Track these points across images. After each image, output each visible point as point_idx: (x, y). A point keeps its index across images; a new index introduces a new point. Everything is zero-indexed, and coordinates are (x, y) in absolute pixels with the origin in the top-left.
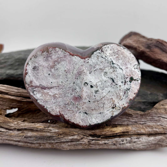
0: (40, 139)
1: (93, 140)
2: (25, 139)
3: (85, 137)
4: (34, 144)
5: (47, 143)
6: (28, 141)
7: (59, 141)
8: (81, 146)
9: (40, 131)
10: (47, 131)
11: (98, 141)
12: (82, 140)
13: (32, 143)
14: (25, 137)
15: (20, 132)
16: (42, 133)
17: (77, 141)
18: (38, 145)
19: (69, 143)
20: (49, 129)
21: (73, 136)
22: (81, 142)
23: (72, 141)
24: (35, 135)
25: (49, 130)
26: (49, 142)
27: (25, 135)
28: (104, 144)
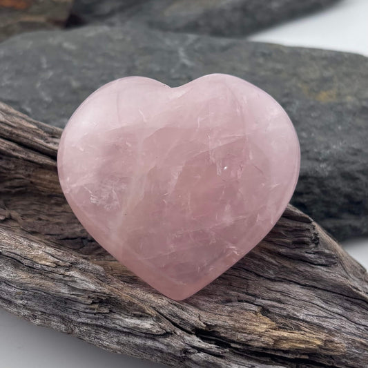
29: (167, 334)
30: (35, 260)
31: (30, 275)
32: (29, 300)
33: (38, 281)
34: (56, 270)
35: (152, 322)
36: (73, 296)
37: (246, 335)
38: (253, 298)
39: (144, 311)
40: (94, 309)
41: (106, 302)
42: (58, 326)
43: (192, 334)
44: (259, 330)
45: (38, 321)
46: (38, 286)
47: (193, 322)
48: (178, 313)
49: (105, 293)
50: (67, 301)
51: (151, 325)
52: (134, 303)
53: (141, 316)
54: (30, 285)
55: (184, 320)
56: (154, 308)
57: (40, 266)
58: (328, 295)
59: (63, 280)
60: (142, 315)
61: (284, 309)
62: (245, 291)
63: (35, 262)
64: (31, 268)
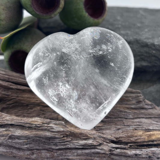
0: (33, 141)
1: (117, 148)
2: (10, 140)
3: (105, 143)
5: (44, 149)
6: (14, 145)
7: (64, 147)
8: (98, 157)
9: (35, 129)
11: (125, 151)
12: (100, 148)
15: (4, 129)
16: (37, 132)
17: (92, 148)
18: (28, 153)
19: (80, 152)
20: (49, 126)
21: (85, 139)
22: (99, 151)
23: (85, 147)
24: (27, 135)
25: (49, 128)
26: (47, 147)
27: (10, 134)
28: (135, 156)
29: (100, 144)
30: (32, 123)
31: (30, 131)
32: (31, 144)
33: (34, 133)
34: (43, 125)
35: (92, 140)
36: (53, 136)
37: (134, 138)
39: (87, 136)
40: (64, 140)
41: (69, 136)
42: (45, 155)
43: (110, 143)
44: (139, 134)
45: (35, 155)
46: (35, 135)
47: (109, 138)
48: (102, 136)
49: (68, 131)
50: (50, 139)
51: (92, 141)
52: (83, 133)
54: (31, 136)
55: (105, 138)
56: (91, 135)
57: (34, 125)
58: (157, 120)
59: (47, 129)
60: (87, 138)
61: (143, 127)
62: (123, 125)
63: (32, 124)
64: (30, 128)
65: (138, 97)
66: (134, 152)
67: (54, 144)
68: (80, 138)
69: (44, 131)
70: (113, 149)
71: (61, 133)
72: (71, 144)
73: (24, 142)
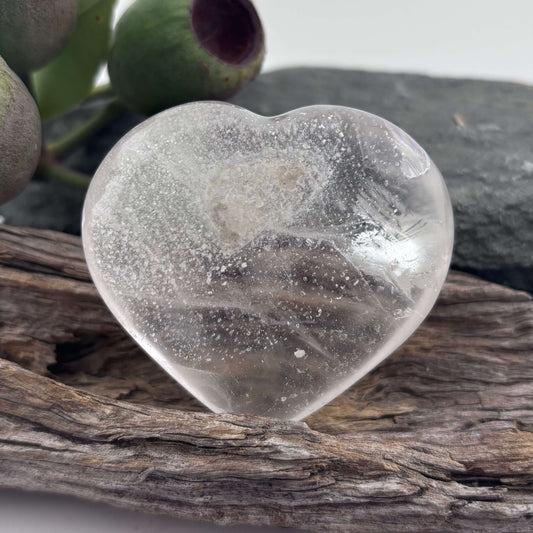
0: (222, 487)
1: (471, 499)
2: (151, 484)
3: (434, 483)
4: (190, 506)
5: (254, 505)
6: (165, 495)
7: (316, 502)
8: (415, 524)
9: (226, 453)
10: (258, 456)
11: (497, 506)
12: (421, 500)
13: (180, 504)
14: (151, 477)
15: (130, 453)
16: (232, 462)
17: (398, 502)
18: (207, 512)
19: (360, 512)
20: (265, 443)
21: (377, 478)
22: (419, 509)
24: (202, 470)
25: (266, 451)
26: (264, 501)
27: (151, 469)
28: (524, 519)
29: (422, 491)
30: (214, 436)
31: (211, 458)
32: (216, 493)
33: (224, 464)
34: (248, 441)
35: (398, 480)
36: (282, 473)
37: (521, 462)
38: (496, 413)
39: (381, 468)
40: (314, 483)
41: (328, 470)
42: (259, 519)
43: (449, 481)
45: (226, 520)
46: (227, 471)
47: (445, 465)
48: (422, 458)
49: (324, 457)
50: (272, 482)
51: (398, 483)
52: (367, 461)
53: (379, 476)
54: (214, 473)
55: (433, 465)
56: (391, 460)
57: (222, 443)
59: (261, 454)
60: (382, 474)
62: (480, 406)
63: (215, 439)
64: (209, 449)
65: (522, 312)
66: (522, 509)
67: (284, 496)
68: (362, 475)
69: (253, 458)
70: (460, 503)
71: (305, 465)
72: (334, 493)
73: (193, 489)
